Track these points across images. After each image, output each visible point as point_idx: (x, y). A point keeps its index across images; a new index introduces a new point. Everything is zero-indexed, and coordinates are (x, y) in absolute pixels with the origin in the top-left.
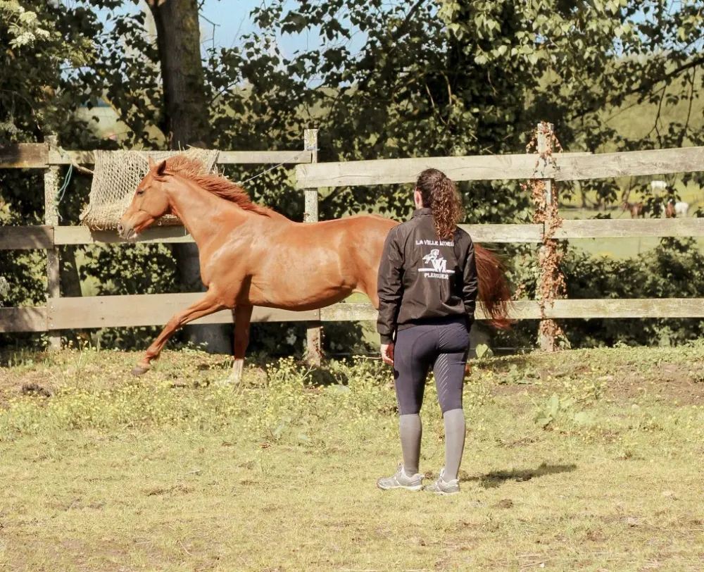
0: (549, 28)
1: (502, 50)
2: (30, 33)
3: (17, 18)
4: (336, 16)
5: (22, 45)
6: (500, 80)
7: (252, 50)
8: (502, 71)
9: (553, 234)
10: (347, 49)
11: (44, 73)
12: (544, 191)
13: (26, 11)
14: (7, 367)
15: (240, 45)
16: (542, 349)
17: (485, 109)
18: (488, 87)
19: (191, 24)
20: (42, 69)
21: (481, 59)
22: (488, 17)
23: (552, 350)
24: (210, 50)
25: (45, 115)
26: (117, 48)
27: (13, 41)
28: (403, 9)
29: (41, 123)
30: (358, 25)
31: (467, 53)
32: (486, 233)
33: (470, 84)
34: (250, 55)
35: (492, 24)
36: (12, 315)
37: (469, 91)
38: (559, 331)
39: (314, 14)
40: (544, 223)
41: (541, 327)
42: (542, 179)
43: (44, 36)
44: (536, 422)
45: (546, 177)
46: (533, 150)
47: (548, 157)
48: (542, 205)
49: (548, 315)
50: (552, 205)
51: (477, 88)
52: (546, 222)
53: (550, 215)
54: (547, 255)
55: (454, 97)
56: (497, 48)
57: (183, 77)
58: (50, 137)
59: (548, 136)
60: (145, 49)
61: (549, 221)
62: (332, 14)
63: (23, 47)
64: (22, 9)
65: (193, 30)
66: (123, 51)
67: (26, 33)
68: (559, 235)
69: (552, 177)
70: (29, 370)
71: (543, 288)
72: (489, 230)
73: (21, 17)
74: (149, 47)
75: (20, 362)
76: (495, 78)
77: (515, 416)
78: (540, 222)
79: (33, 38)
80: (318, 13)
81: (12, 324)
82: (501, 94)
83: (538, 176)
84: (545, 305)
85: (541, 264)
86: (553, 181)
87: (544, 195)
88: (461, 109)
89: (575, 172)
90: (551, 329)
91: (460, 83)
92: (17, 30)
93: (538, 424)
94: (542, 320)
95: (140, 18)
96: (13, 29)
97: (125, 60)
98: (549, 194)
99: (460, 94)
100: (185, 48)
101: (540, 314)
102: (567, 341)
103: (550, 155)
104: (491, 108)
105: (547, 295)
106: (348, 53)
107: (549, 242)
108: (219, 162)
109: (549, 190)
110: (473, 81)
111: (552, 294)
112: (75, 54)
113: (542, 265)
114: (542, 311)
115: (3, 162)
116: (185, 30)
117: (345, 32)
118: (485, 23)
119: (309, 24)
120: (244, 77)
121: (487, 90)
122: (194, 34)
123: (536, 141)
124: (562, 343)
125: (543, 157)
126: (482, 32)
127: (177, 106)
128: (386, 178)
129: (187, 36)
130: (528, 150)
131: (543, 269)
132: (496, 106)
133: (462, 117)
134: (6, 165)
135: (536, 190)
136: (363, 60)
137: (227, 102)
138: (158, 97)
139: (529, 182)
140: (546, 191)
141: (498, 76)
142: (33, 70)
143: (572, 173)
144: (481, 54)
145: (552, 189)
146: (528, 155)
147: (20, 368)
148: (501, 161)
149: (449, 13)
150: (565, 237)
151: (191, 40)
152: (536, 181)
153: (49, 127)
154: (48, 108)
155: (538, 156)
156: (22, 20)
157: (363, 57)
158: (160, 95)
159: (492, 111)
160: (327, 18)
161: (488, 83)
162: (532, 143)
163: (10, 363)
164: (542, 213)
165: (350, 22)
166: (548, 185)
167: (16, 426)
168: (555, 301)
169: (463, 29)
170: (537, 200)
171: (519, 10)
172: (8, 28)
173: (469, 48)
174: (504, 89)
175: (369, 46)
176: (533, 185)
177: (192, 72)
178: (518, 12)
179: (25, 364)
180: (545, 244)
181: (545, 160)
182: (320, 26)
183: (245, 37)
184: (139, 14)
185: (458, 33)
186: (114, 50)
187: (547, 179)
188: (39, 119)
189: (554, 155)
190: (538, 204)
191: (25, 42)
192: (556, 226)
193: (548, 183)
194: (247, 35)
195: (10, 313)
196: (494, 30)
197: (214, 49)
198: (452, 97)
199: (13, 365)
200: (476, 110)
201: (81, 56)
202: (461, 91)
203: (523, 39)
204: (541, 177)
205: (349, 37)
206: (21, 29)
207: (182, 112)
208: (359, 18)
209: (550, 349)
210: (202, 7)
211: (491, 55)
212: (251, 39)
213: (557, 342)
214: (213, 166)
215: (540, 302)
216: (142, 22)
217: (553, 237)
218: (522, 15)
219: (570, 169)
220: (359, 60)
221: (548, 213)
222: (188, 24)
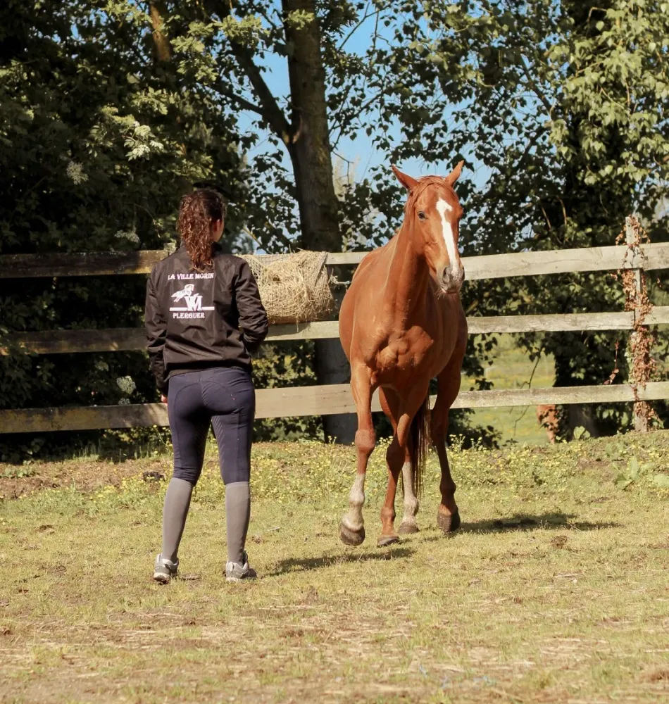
0: (651, 147)
1: (608, 169)
2: (145, 146)
3: (133, 131)
4: (461, 151)
5: (138, 157)
6: (611, 202)
7: (381, 182)
8: (614, 194)
9: (643, 320)
10: (473, 183)
11: (165, 188)
12: (634, 280)
13: (141, 125)
14: (134, 459)
15: (370, 176)
16: (637, 429)
17: (598, 228)
18: (599, 208)
19: (324, 159)
20: (163, 185)
21: (590, 180)
22: (594, 140)
23: (645, 430)
24: (345, 186)
25: (165, 225)
26: (258, 185)
27: (130, 154)
28: (523, 143)
29: (162, 232)
30: (482, 160)
31: (580, 178)
32: (580, 322)
33: (584, 207)
34: (379, 186)
35: (598, 146)
36: (138, 411)
37: (582, 213)
38: (652, 413)
39: (440, 150)
40: (634, 310)
41: (635, 409)
42: (632, 269)
43: (158, 148)
44: (616, 483)
45: (635, 267)
46: (622, 242)
47: (637, 248)
48: (632, 293)
49: (641, 397)
50: (642, 293)
51: (590, 211)
52: (637, 309)
53: (640, 302)
54: (638, 340)
55: (569, 219)
56: (603, 169)
57: (318, 208)
58: (169, 244)
59: (636, 228)
60: (286, 188)
61: (639, 308)
62: (457, 149)
63: (139, 159)
64: (137, 124)
65: (326, 165)
66: (264, 188)
67: (141, 146)
68: (648, 321)
69: (641, 266)
70: (153, 461)
71: (636, 372)
72: (583, 319)
73: (136, 130)
74: (290, 184)
75: (146, 454)
76: (607, 202)
77: (600, 483)
78: (631, 310)
79: (148, 150)
80: (444, 149)
81: (138, 420)
82: (613, 215)
83: (628, 266)
84: (638, 388)
85: (633, 349)
86: (641, 270)
87: (635, 285)
88: (574, 229)
89: (662, 260)
90: (645, 411)
91: (573, 206)
92: (132, 143)
93: (618, 485)
94: (636, 402)
95: (278, 156)
96: (129, 142)
97: (266, 195)
98: (639, 283)
99: (575, 217)
100: (319, 182)
101: (634, 396)
102: (659, 420)
103: (638, 246)
104: (603, 228)
105: (639, 378)
106: (474, 186)
107: (639, 328)
108: (328, 263)
109: (638, 279)
110: (587, 204)
111: (644, 377)
112: (194, 169)
113: (634, 351)
114: (635, 394)
115: (126, 268)
116: (318, 164)
117: (470, 166)
118: (592, 145)
119: (437, 160)
120: (374, 207)
121: (600, 212)
122: (327, 168)
123: (624, 233)
124: (655, 424)
125: (632, 248)
126: (590, 154)
127: (313, 234)
128: (484, 273)
129: (321, 170)
130: (617, 243)
131: (635, 354)
132: (607, 225)
133: (576, 237)
134: (128, 272)
135: (626, 280)
136: (489, 192)
137: (358, 230)
138: (296, 227)
139: (619, 272)
140: (635, 280)
141: (610, 199)
142: (154, 184)
143: (659, 262)
144: (590, 175)
145: (641, 279)
146: (617, 246)
147: (145, 460)
148: (591, 253)
149: (558, 137)
150: (655, 322)
151: (324, 174)
152: (625, 271)
153: (168, 235)
154: (168, 218)
155: (627, 247)
156: (138, 134)
157: (488, 190)
158: (297, 225)
159: (604, 230)
160: (453, 154)
161: (601, 205)
162: (621, 236)
163: (136, 455)
164: (632, 301)
165: (475, 157)
166: (637, 275)
167: (125, 502)
168: (647, 383)
169: (571, 151)
170: (627, 289)
171: (623, 131)
172: (125, 142)
173: (581, 174)
174: (616, 210)
175: (493, 178)
176: (623, 275)
177: (325, 202)
178: (622, 134)
179: (150, 456)
180: (636, 330)
181: (634, 251)
182: (446, 161)
183: (374, 169)
184: (277, 152)
185: (567, 154)
186: (256, 187)
187: (636, 269)
188: (159, 228)
189: (642, 246)
190: (628, 293)
191: (141, 154)
192: (646, 313)
193: (638, 272)
194: (375, 167)
195: (136, 410)
196: (600, 151)
197: (349, 185)
198: (567, 219)
199: (138, 457)
200: (589, 230)
201: (200, 171)
202: (576, 214)
203: (628, 159)
204: (630, 267)
205: (473, 170)
206: (137, 142)
207: (317, 240)
208: (482, 153)
209: (644, 430)
210: (337, 145)
211: (599, 175)
212: (380, 171)
213: (650, 423)
214: (322, 267)
215: (633, 386)
216: (280, 160)
217: (643, 323)
218: (626, 137)
219: (657, 258)
220: (485, 192)
221: (638, 301)
222: (321, 159)
